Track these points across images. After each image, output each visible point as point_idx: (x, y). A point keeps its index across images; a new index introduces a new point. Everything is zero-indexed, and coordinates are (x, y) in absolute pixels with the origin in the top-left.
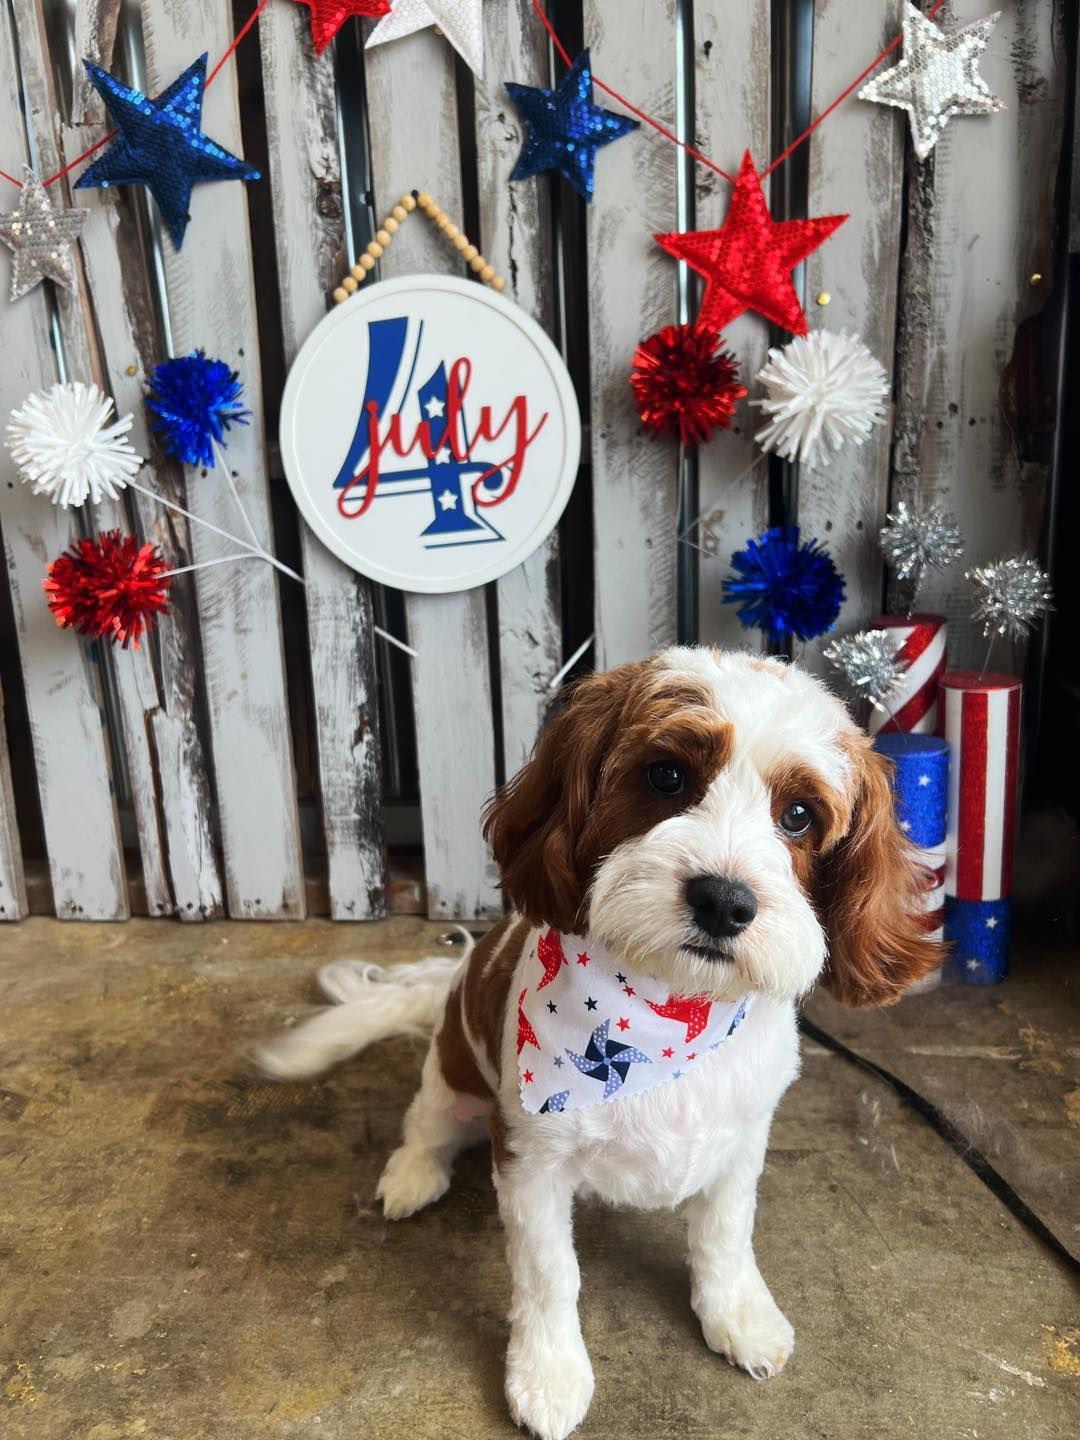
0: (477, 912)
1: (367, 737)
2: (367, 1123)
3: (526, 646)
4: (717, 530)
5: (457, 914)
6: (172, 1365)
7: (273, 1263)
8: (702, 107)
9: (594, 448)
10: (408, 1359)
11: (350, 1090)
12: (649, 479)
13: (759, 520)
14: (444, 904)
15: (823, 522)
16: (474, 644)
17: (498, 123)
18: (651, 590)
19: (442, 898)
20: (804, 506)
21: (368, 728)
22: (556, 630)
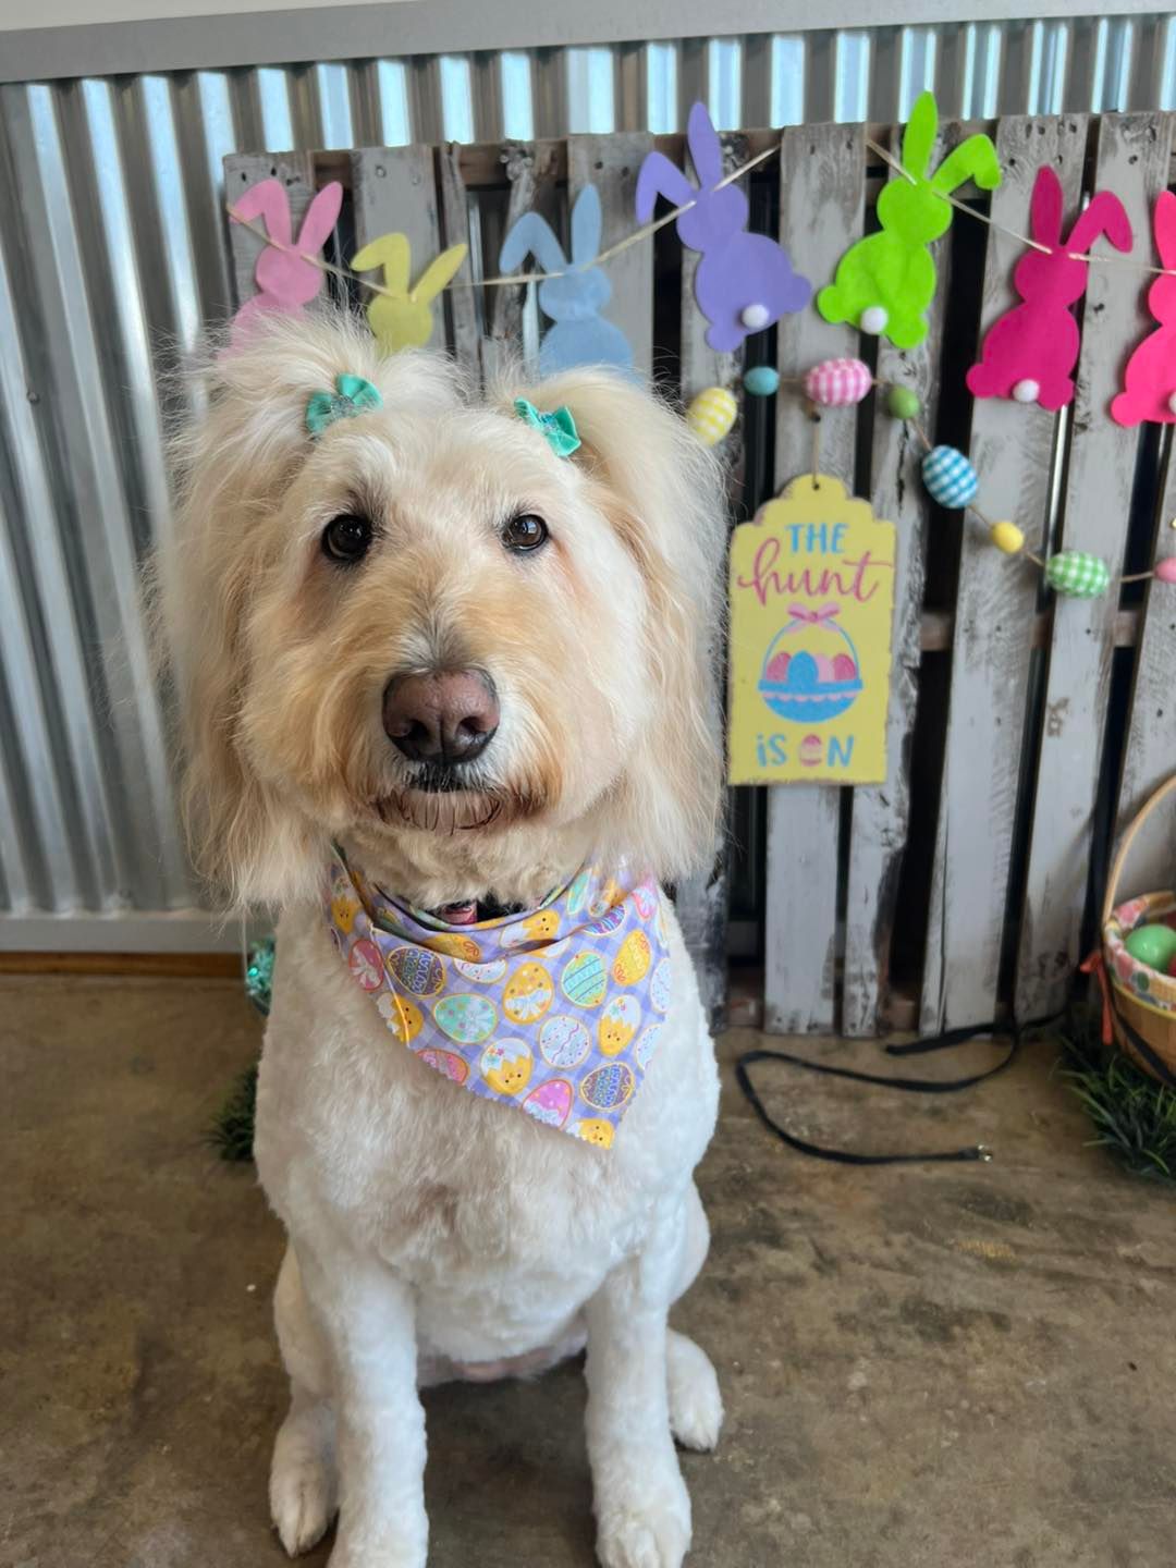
0: (810, 1028)
1: (721, 878)
2: (813, 1242)
3: (877, 806)
4: (1062, 714)
5: (791, 1029)
6: (772, 1455)
7: (804, 1371)
8: (1087, 355)
9: (956, 640)
10: (949, 1448)
11: (781, 1210)
12: (1004, 668)
13: (1100, 707)
14: (779, 1020)
15: (1156, 710)
16: (829, 803)
17: (899, 361)
18: (996, 762)
19: (779, 1014)
20: (1140, 696)
21: (722, 871)
22: (905, 791)
